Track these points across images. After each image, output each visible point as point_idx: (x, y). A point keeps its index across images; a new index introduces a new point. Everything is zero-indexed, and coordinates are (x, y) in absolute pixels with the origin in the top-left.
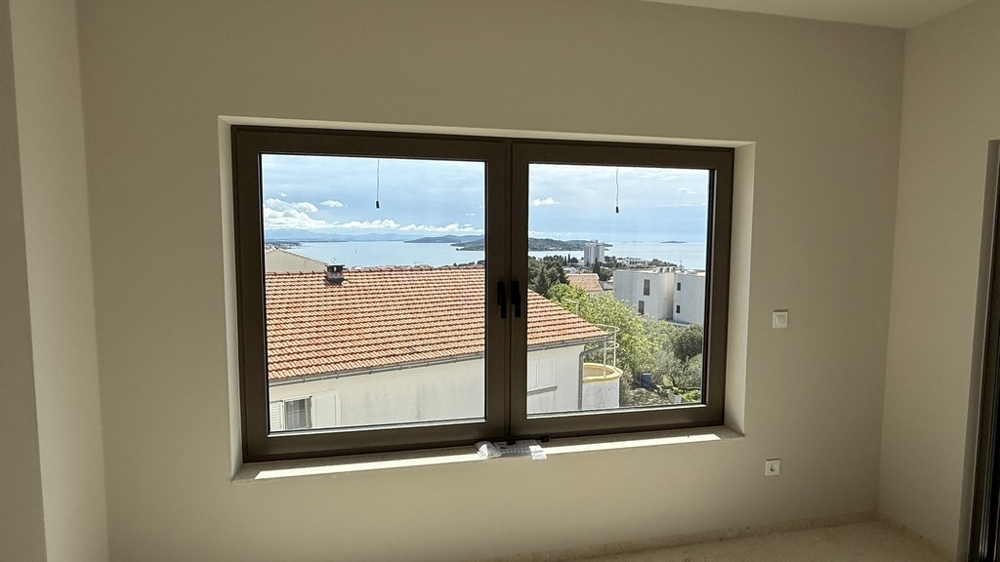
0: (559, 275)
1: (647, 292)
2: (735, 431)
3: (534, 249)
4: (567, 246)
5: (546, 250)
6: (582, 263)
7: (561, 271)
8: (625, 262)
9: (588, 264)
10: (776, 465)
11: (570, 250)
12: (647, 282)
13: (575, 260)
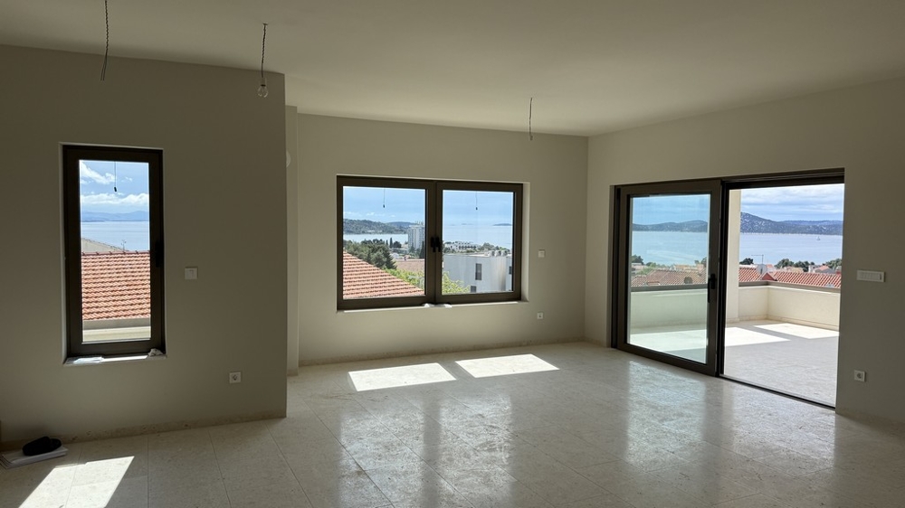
0: (385, 260)
1: (478, 277)
2: (526, 301)
3: (350, 232)
4: (387, 229)
5: (364, 232)
6: (405, 248)
7: (387, 255)
8: (454, 247)
9: (412, 249)
10: (542, 315)
11: (392, 233)
12: (478, 267)
13: (397, 245)
